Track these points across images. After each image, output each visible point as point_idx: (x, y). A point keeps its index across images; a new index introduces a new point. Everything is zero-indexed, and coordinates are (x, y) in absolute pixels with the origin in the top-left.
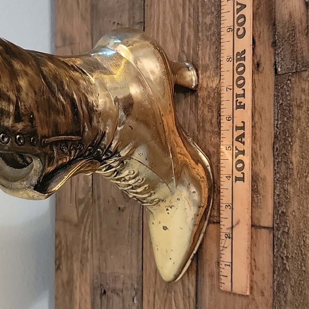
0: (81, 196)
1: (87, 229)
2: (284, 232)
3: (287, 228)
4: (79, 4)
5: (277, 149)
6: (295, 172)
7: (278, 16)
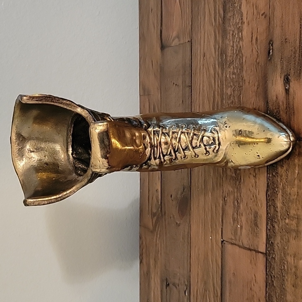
0: (154, 211)
1: (158, 236)
2: (272, 257)
3: (274, 255)
4: (153, 65)
5: (269, 195)
6: (279, 215)
7: (269, 96)
